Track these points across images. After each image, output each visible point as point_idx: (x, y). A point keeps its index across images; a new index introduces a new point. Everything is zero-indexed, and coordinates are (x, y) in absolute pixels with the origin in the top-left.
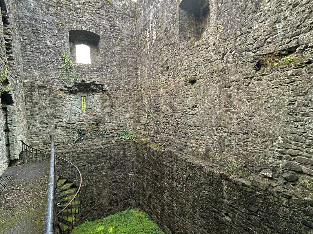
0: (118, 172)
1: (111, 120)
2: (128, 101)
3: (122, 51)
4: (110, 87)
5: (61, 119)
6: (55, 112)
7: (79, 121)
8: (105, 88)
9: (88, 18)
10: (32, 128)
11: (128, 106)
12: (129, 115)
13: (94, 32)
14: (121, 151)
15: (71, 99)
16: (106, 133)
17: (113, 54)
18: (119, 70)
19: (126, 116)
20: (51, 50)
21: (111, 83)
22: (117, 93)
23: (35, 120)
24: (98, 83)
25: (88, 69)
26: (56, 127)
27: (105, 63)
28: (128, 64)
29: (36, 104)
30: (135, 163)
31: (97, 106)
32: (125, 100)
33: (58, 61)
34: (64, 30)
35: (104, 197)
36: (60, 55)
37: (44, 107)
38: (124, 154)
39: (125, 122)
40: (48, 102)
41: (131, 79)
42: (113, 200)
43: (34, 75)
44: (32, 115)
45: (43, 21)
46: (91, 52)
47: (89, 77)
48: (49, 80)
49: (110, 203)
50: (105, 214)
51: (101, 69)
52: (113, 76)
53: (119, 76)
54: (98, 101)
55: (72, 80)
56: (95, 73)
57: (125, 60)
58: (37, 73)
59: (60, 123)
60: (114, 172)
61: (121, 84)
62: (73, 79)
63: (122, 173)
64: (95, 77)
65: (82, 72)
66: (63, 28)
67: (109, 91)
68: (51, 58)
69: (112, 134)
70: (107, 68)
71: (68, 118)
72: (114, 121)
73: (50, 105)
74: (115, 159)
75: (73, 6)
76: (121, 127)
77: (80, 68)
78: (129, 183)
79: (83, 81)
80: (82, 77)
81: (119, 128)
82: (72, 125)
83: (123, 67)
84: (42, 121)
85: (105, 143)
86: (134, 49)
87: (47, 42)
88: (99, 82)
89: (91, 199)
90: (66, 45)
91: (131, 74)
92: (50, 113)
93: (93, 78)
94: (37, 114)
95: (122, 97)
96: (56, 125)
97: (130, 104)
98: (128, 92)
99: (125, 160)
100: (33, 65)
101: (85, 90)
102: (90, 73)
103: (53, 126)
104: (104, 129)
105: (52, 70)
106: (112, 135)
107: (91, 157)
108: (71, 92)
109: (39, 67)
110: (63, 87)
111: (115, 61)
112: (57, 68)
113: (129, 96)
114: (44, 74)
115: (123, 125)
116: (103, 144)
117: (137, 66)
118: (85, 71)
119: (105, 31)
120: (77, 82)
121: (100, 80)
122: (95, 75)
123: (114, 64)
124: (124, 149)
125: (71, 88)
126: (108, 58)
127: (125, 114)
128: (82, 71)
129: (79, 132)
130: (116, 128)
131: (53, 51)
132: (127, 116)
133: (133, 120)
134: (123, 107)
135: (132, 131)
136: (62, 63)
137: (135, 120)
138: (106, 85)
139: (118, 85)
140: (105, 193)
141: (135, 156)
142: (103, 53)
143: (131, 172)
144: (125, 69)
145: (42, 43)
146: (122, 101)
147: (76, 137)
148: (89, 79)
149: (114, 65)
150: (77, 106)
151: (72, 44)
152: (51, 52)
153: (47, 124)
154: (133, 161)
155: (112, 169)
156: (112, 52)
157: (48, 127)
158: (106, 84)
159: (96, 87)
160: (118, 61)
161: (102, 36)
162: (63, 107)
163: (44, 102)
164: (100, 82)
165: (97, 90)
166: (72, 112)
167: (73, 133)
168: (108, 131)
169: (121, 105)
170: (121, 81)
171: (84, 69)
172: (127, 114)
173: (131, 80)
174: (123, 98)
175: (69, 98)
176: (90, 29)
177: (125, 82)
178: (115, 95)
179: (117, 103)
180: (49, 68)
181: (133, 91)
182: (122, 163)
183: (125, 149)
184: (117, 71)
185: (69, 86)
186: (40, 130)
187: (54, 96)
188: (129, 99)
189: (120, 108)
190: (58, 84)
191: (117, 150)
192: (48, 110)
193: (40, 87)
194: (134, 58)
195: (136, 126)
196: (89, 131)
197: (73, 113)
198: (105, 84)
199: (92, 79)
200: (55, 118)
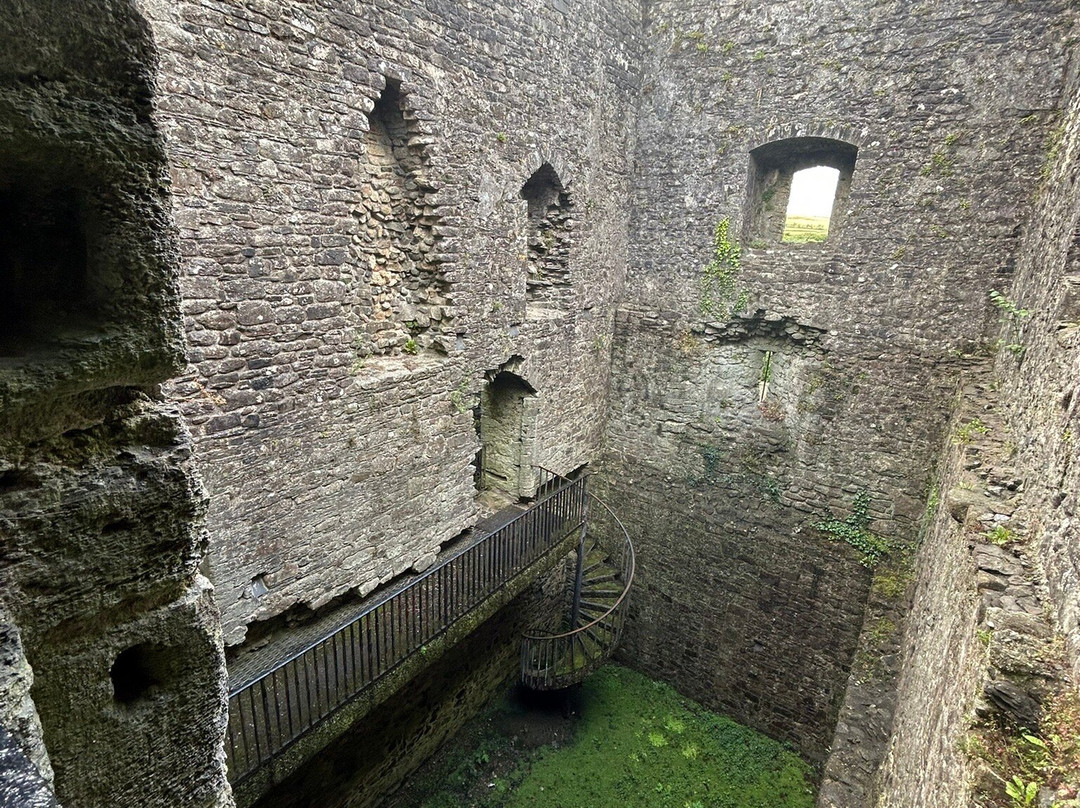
0: (778, 626)
1: (811, 458)
2: (905, 407)
3: (945, 195)
4: (847, 341)
5: (674, 415)
6: (663, 392)
7: (725, 429)
8: (829, 342)
9: (822, 88)
10: (615, 418)
11: (894, 427)
12: (890, 461)
13: (837, 136)
14: (804, 572)
15: (722, 360)
16: (784, 492)
17: (896, 212)
18: (909, 276)
19: (878, 462)
20: (691, 220)
21: (857, 326)
22: (863, 370)
23: (623, 403)
24: (808, 323)
25: (784, 273)
26: (659, 431)
27: (852, 250)
28: (958, 253)
29: (631, 365)
30: (849, 634)
31: (790, 395)
32: (890, 402)
33: (703, 250)
34: (737, 151)
35: (721, 662)
36: (710, 234)
37: (643, 376)
38: (815, 584)
39: (866, 482)
40: (653, 366)
41: (956, 316)
42: (744, 687)
43: (644, 290)
44: (619, 389)
45: (688, 136)
46: (837, 197)
47: (780, 301)
48: (672, 304)
49: (735, 689)
50: (714, 703)
51: (831, 273)
52: (874, 301)
53: (897, 301)
54: (795, 380)
55: (729, 307)
56: (806, 286)
57: (949, 233)
58: (650, 286)
59: (669, 423)
60: (765, 618)
61: (900, 336)
62: (732, 304)
63: (791, 637)
64: (802, 300)
65: (763, 286)
66: (734, 146)
67: (841, 356)
68: (688, 243)
69: (804, 503)
70: (855, 271)
71: (698, 413)
72: (822, 465)
73: (658, 374)
74: (777, 584)
75: (780, 57)
76: (845, 491)
77: (759, 270)
78: (809, 680)
79: (761, 311)
80: (758, 300)
81: (839, 492)
82: (703, 434)
83: (929, 264)
84: (634, 409)
85: (767, 523)
86: (1020, 179)
87: (687, 198)
88: (811, 320)
89: (689, 645)
90: (732, 199)
91: (962, 294)
92: (653, 392)
93: (796, 303)
94: (628, 390)
95: (882, 388)
96: (660, 425)
97: (909, 420)
98: (915, 373)
99: (813, 607)
100: (647, 264)
101: (774, 335)
102: (786, 287)
103: (654, 427)
104: (780, 478)
105: (684, 277)
106: (803, 506)
107: (710, 543)
108: (724, 340)
109: (658, 270)
110: (701, 326)
111: (899, 241)
112: (697, 272)
113: (915, 390)
114: (664, 287)
115: (856, 487)
116: (759, 524)
117: (1011, 261)
118: (771, 282)
119: (883, 120)
120: (742, 315)
121: (817, 314)
122: (804, 295)
123: (888, 254)
124: (819, 573)
125: (723, 330)
126: (868, 232)
127: (873, 453)
128: (764, 280)
129: (711, 462)
130: (826, 490)
131: (697, 223)
132: (884, 462)
133: (904, 482)
134: (874, 425)
135: (888, 523)
136: (712, 255)
137: (916, 487)
138: (834, 333)
139: (885, 338)
140: (727, 653)
141: (853, 613)
142: (854, 214)
143: (826, 652)
144: (938, 273)
145: (674, 202)
146: (877, 404)
147: (699, 470)
148: (780, 307)
149: (891, 257)
150: (740, 381)
151: (776, 177)
152: (690, 225)
153: (643, 417)
154: (839, 624)
155: (765, 607)
156: (895, 204)
157: (643, 424)
158: (836, 328)
159: (801, 331)
160: (914, 241)
161: (865, 145)
162: (688, 382)
163: (647, 363)
164: (815, 320)
165: (807, 342)
166: (716, 396)
167: (695, 459)
168: (794, 489)
169: (867, 416)
170: (906, 322)
171: (769, 275)
172: (886, 456)
173: (955, 320)
174: (882, 393)
175: (713, 359)
176: (821, 129)
177: (923, 328)
178: (851, 378)
179: (853, 405)
180: (679, 271)
181: (937, 375)
182: (798, 608)
183: (823, 573)
184: (898, 280)
185: (718, 325)
186: (629, 427)
187: (668, 353)
188: (910, 402)
189: (861, 429)
190: (690, 316)
191: (790, 562)
192: (651, 386)
193: (645, 327)
194: (1004, 221)
195: (910, 509)
196: (737, 468)
197: (717, 400)
198: (833, 328)
199: (788, 307)
200: (662, 407)
